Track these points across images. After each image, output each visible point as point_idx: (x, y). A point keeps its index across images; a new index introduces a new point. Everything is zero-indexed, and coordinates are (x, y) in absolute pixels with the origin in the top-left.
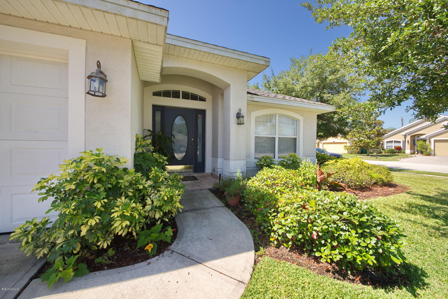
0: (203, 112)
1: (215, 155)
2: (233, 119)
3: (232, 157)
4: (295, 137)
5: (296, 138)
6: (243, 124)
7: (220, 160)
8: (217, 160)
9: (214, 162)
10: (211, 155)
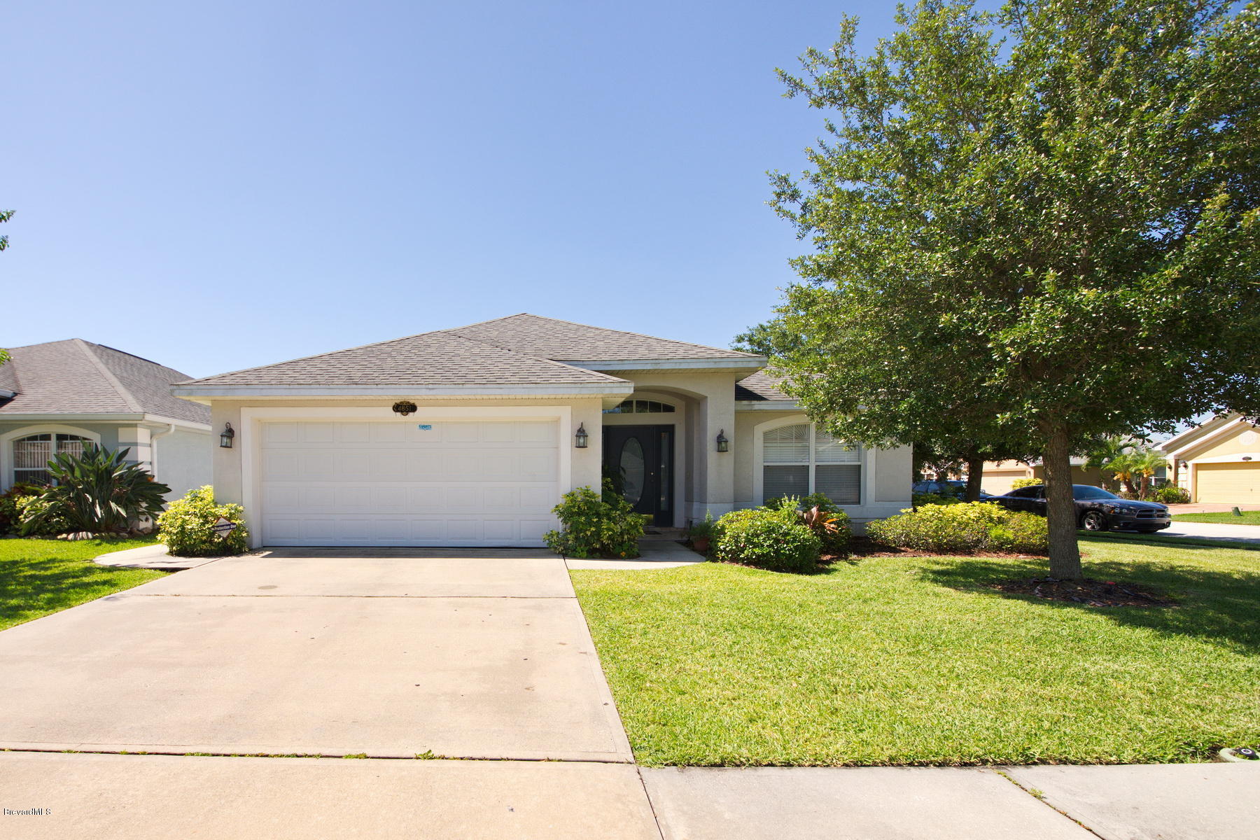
0: (670, 429)
1: (689, 499)
2: (711, 445)
3: (710, 497)
4: (859, 463)
5: (860, 466)
6: (727, 451)
7: (696, 505)
8: (693, 505)
9: (689, 509)
10: (684, 500)
